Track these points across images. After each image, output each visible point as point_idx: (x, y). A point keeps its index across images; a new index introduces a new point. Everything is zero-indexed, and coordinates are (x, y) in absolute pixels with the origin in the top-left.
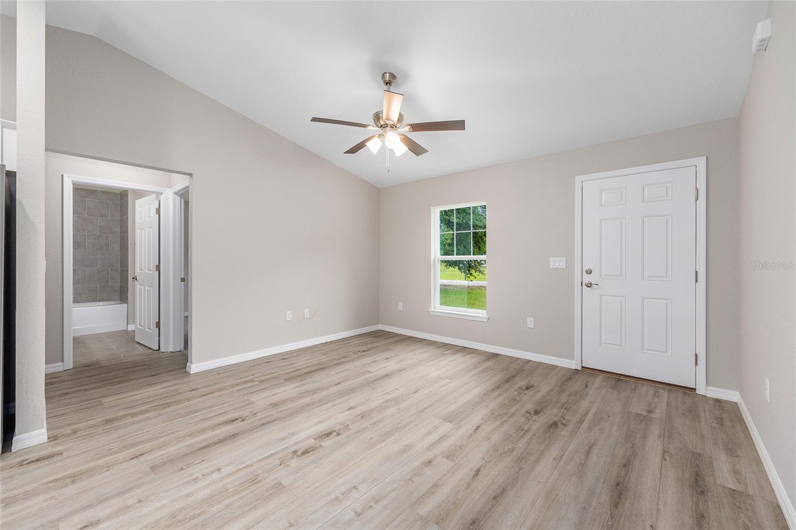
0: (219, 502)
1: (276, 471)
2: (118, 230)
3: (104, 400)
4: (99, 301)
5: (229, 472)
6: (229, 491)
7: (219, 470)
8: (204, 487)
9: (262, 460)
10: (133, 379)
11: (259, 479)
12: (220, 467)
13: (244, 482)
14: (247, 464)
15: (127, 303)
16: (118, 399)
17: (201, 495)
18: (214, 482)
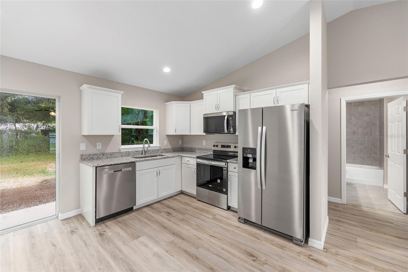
2: (378, 123)
3: (359, 240)
4: (366, 165)
10: (381, 232)
15: (384, 170)
16: (368, 245)
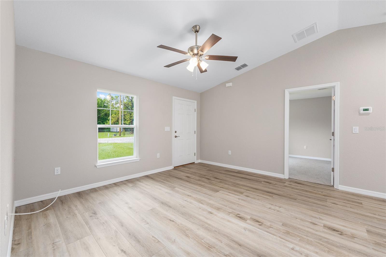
0: (308, 239)
1: (277, 228)
5: (291, 244)
6: (300, 239)
7: (293, 249)
8: (307, 249)
9: (273, 234)
11: (285, 231)
12: (290, 249)
13: (291, 236)
14: (281, 239)
17: (312, 248)
18: (301, 247)
